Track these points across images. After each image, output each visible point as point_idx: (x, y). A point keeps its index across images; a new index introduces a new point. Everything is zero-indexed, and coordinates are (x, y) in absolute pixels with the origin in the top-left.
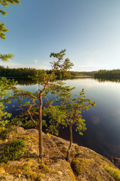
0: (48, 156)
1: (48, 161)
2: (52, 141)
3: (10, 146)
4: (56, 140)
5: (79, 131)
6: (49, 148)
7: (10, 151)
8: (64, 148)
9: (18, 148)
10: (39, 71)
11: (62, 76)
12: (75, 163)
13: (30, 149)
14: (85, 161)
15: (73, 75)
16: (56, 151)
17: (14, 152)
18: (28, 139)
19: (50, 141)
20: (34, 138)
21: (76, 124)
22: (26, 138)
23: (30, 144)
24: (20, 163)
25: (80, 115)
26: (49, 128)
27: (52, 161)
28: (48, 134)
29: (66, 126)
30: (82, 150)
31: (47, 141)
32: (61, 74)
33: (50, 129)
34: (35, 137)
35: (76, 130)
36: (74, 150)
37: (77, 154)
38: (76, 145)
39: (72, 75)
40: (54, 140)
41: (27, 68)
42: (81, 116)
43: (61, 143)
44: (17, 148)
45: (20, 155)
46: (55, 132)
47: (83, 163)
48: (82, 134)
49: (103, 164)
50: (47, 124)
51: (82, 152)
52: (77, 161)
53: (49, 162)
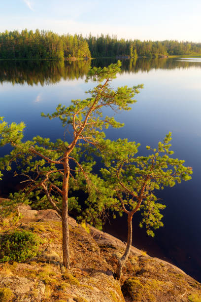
0: (80, 265)
1: (78, 273)
2: (90, 239)
3: (11, 241)
4: (102, 238)
5: (147, 227)
6: (84, 252)
7: (12, 248)
8: (114, 256)
9: (24, 245)
10: (66, 40)
11: (136, 57)
12: (131, 283)
13: (46, 249)
14: (151, 284)
15: (175, 54)
16: (96, 259)
17: (19, 251)
18: (41, 231)
19: (86, 240)
20: (54, 230)
21: (143, 212)
22: (36, 230)
23: (46, 240)
24: (32, 267)
25: (152, 195)
26: (84, 213)
27: (85, 274)
28: (84, 225)
29: (121, 215)
30: (153, 265)
31: (81, 239)
32: (135, 51)
33: (86, 216)
34: (54, 227)
35: (141, 226)
36: (134, 262)
37: (141, 270)
38: (144, 254)
39: (170, 54)
40: (96, 237)
41: (31, 32)
42: (155, 197)
43: (111, 245)
44: (22, 245)
45: (29, 257)
46: (96, 223)
47: (147, 286)
48: (153, 235)
49: (187, 292)
50: (80, 206)
51: (151, 267)
52: (136, 281)
53: (82, 274)
